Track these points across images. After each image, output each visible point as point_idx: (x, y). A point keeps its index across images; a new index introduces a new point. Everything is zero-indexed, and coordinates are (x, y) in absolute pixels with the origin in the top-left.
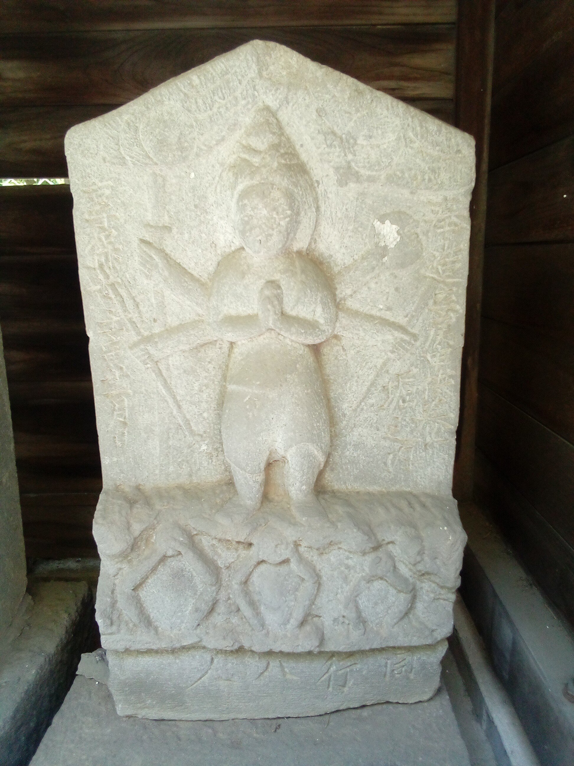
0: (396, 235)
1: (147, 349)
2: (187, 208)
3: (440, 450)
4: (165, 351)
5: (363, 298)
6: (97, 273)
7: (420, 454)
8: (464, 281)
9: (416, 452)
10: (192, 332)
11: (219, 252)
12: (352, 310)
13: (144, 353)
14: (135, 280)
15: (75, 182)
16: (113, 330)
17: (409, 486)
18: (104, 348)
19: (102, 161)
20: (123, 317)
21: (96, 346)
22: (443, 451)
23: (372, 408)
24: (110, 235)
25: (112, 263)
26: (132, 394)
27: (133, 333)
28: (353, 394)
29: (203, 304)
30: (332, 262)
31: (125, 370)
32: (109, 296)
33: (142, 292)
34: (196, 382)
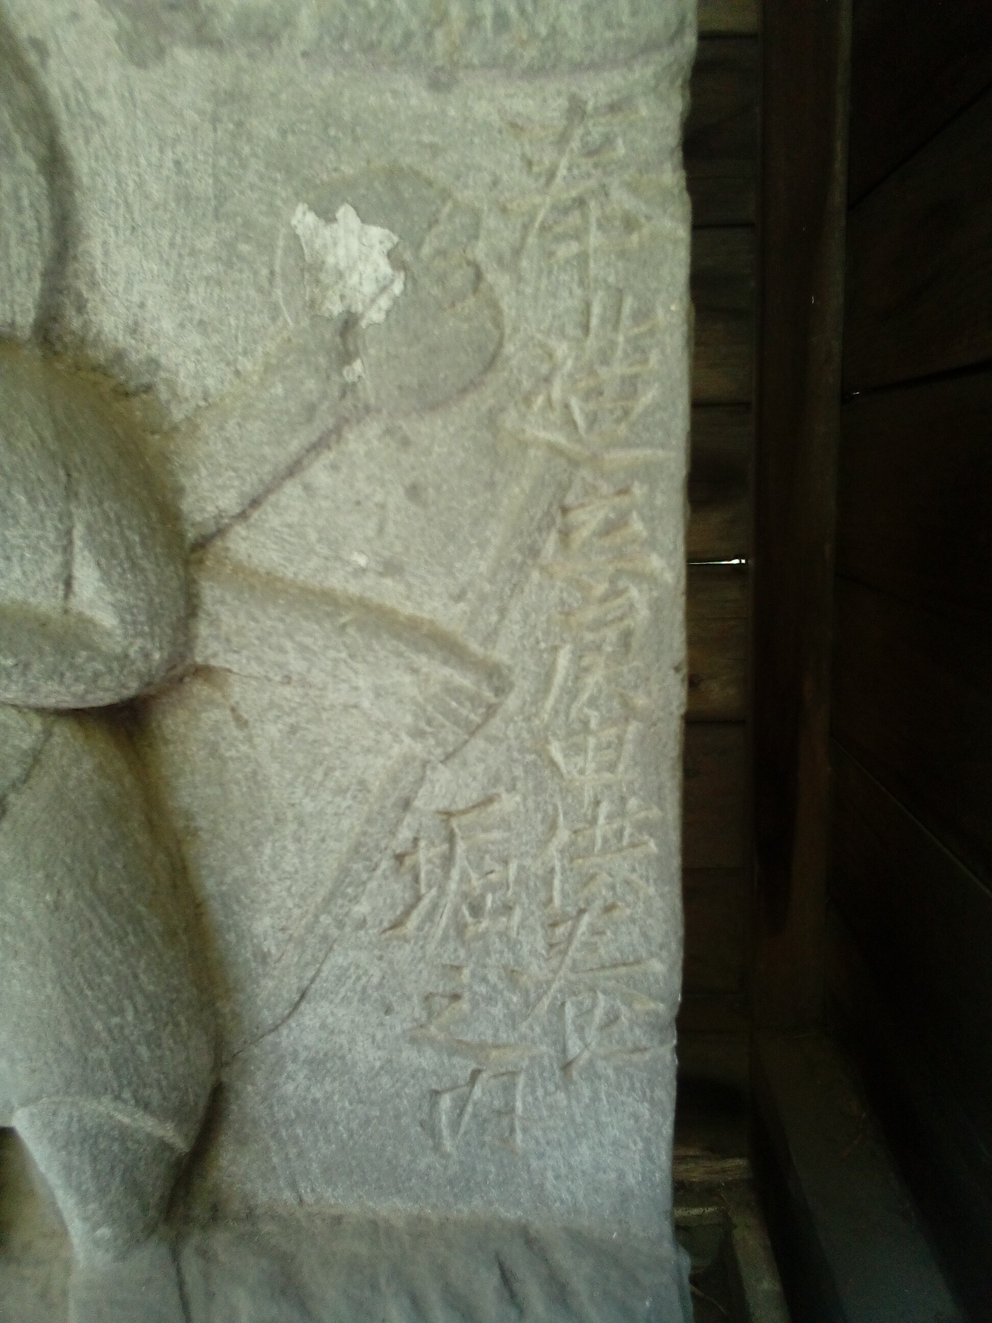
0: (385, 269)
3: (619, 1087)
5: (290, 526)
7: (549, 1100)
8: (673, 454)
9: (533, 1092)
12: (255, 573)
17: (517, 1204)
22: (632, 1088)
23: (362, 933)
28: (288, 882)
30: (162, 388)
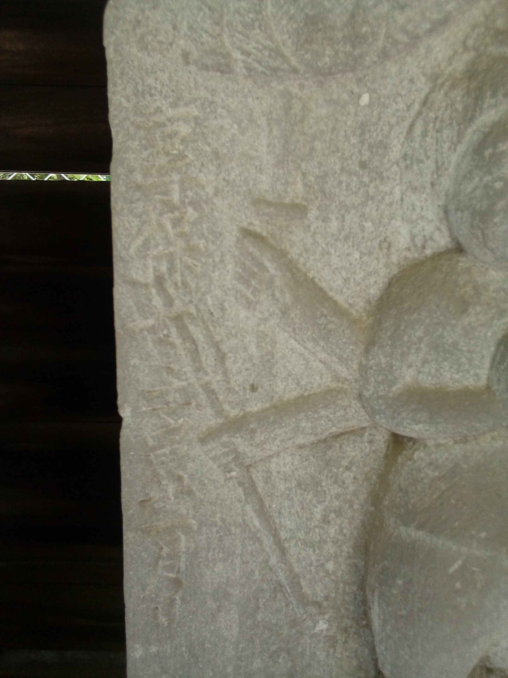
1: (233, 443)
2: (343, 169)
4: (267, 446)
6: (151, 294)
10: (323, 413)
11: (394, 258)
13: (227, 450)
14: (223, 309)
15: (120, 103)
16: (171, 405)
18: (151, 440)
19: (181, 60)
20: (192, 380)
21: (135, 437)
24: (182, 218)
25: (182, 275)
26: (195, 527)
27: (209, 411)
29: (352, 360)
31: (186, 481)
32: (171, 339)
33: (234, 333)
34: (318, 505)
